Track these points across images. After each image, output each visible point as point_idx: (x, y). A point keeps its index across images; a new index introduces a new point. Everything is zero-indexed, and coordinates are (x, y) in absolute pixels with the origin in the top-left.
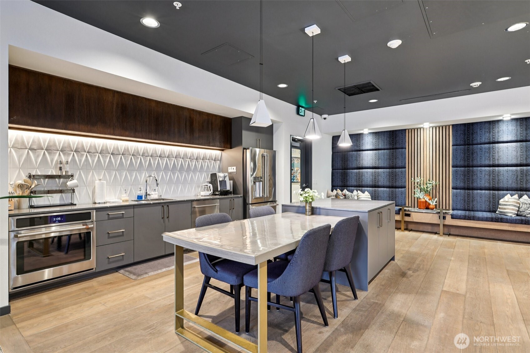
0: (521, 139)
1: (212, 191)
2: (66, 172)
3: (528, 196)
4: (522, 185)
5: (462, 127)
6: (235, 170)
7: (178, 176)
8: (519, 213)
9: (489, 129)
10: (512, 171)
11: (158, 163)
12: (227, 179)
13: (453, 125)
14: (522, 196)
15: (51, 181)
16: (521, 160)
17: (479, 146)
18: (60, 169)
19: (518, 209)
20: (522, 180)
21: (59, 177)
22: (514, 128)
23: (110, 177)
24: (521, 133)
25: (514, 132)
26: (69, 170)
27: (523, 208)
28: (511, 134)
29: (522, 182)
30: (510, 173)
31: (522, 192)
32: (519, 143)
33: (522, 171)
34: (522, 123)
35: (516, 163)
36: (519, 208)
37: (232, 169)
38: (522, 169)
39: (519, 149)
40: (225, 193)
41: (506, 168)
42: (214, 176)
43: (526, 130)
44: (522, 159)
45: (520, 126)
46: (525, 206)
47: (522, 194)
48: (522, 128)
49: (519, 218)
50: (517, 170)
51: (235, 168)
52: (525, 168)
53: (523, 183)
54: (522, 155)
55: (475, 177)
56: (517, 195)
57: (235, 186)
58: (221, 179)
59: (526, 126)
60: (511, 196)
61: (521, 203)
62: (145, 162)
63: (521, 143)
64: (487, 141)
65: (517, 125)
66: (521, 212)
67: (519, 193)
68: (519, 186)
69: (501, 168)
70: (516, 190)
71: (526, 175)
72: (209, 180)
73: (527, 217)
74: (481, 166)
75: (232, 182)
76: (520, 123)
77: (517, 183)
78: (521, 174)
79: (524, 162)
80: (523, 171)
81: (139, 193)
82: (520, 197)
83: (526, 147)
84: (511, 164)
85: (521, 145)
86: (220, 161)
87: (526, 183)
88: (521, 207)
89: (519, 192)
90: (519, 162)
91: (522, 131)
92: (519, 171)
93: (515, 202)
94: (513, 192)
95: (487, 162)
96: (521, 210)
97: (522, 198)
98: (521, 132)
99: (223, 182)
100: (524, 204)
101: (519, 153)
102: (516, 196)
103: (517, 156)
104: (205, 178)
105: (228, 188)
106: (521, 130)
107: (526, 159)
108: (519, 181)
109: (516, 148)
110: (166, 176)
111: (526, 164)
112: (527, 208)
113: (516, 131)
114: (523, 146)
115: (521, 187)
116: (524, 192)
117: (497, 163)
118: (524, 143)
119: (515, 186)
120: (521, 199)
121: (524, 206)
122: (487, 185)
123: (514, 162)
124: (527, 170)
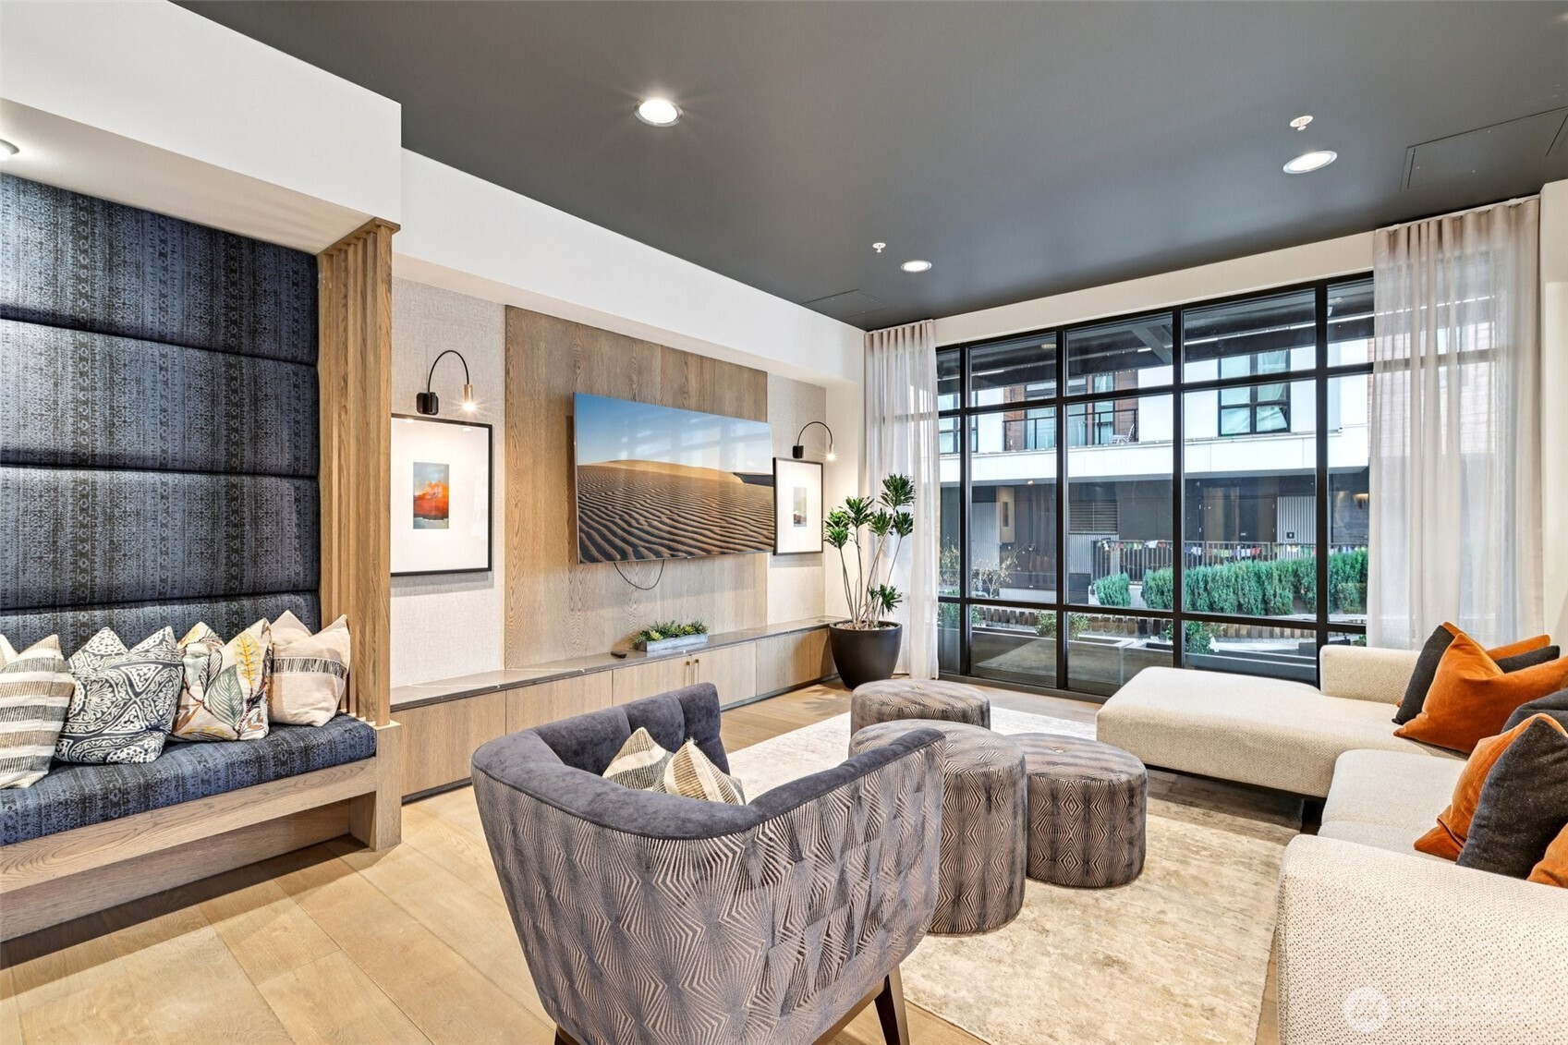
0: (83, 310)
3: (118, 633)
4: (83, 571)
8: (65, 750)
10: (22, 490)
14: (86, 639)
16: (83, 433)
19: (56, 726)
20: (88, 547)
22: (37, 236)
24: (79, 279)
25: (38, 258)
27: (90, 716)
28: (17, 269)
29: (83, 555)
30: (12, 507)
31: (83, 616)
32: (68, 332)
33: (85, 496)
34: (85, 223)
35: (51, 445)
36: (66, 720)
38: (85, 482)
39: (70, 369)
43: (110, 269)
44: (85, 425)
45: (78, 236)
46: (101, 702)
47: (84, 625)
48: (85, 252)
49: (63, 786)
50: (56, 489)
52: (101, 476)
53: (93, 562)
54: (85, 403)
56: (54, 638)
59: (111, 246)
60: (19, 649)
61: (78, 685)
63: (82, 337)
65: (56, 225)
66: (77, 740)
67: (70, 621)
68: (67, 580)
70: (51, 603)
71: (110, 518)
73: (116, 763)
76: (78, 222)
77: (54, 563)
78: (82, 510)
79: (101, 445)
80: (95, 496)
82: (74, 642)
83: (112, 363)
84: (18, 452)
85: (83, 345)
87: (110, 563)
88: (76, 707)
89: (69, 616)
90: (67, 443)
91: (85, 267)
92: (69, 493)
93: (37, 686)
94: (33, 619)
96: (77, 728)
97: (87, 647)
98: (83, 273)
100: (96, 686)
101: (67, 391)
102: (47, 649)
103: (56, 402)
106: (84, 260)
107: (110, 428)
108: (70, 552)
109: (52, 361)
111: (111, 456)
112: (115, 711)
113: (49, 260)
114: (94, 354)
115: (82, 585)
116: (98, 614)
118: (99, 341)
119: (41, 581)
120: (78, 659)
121: (95, 699)
123: (37, 437)
124: (115, 492)
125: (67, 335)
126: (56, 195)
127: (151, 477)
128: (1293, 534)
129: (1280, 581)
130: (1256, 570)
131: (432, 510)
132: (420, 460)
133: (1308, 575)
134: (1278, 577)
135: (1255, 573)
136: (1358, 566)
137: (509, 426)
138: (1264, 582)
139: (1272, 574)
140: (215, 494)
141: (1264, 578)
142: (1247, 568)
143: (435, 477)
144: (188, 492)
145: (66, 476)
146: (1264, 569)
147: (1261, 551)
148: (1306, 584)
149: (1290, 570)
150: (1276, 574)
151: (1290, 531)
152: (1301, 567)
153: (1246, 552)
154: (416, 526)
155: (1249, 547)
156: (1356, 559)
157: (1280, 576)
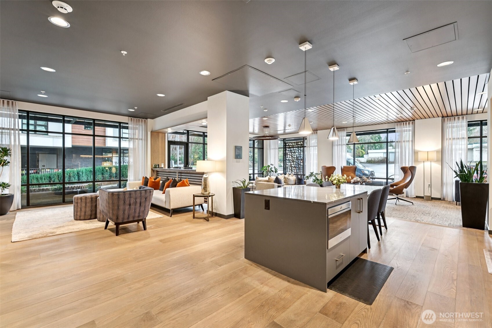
128: (45, 165)
129: (45, 180)
130: (36, 177)
133: (54, 177)
134: (44, 179)
135: (36, 178)
136: (69, 174)
138: (39, 181)
139: (42, 178)
141: (39, 179)
142: (33, 176)
146: (39, 176)
147: (37, 171)
148: (53, 180)
149: (48, 176)
150: (43, 178)
151: (44, 165)
152: (52, 175)
153: (31, 172)
155: (32, 170)
156: (68, 172)
157: (45, 178)
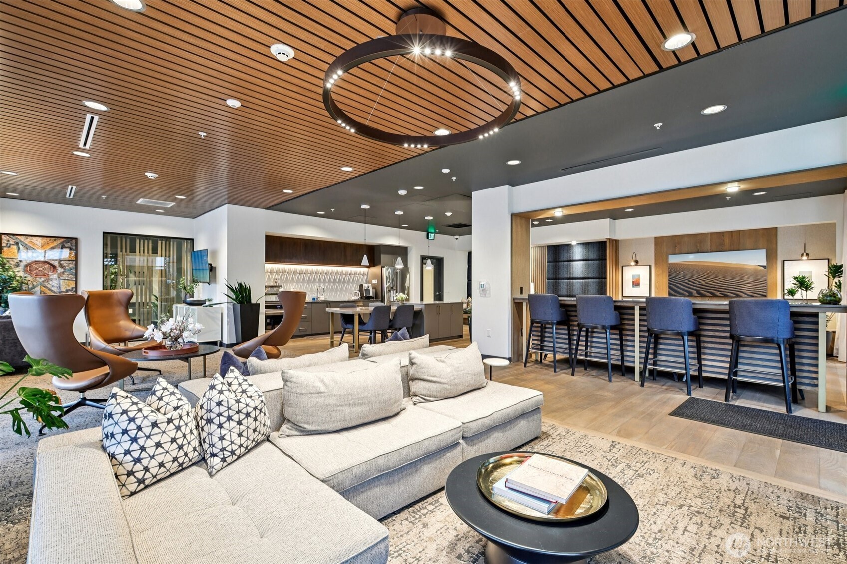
0: (586, 258)
1: (360, 296)
2: (278, 284)
5: (553, 248)
6: (376, 282)
7: (337, 286)
9: (568, 250)
10: (580, 282)
11: (325, 278)
12: (370, 288)
13: (547, 246)
15: (272, 288)
17: (562, 263)
18: (276, 282)
20: (586, 290)
21: (275, 286)
22: (582, 250)
23: (298, 286)
24: (585, 254)
25: (582, 253)
26: (279, 283)
30: (579, 284)
33: (586, 283)
37: (375, 282)
39: (584, 266)
40: (368, 298)
41: (577, 280)
42: (361, 286)
43: (588, 252)
44: (586, 274)
48: (586, 250)
51: (376, 280)
54: (586, 271)
55: (559, 287)
57: (376, 294)
58: (366, 289)
62: (317, 277)
64: (567, 259)
65: (583, 248)
69: (574, 280)
72: (358, 289)
74: (563, 279)
75: (374, 290)
77: (583, 292)
78: (585, 285)
79: (587, 276)
81: (314, 296)
83: (589, 265)
85: (586, 263)
86: (367, 275)
90: (584, 276)
91: (586, 252)
92: (584, 283)
95: (566, 276)
99: (368, 290)
101: (584, 269)
103: (583, 271)
104: (355, 289)
105: (371, 294)
108: (584, 290)
110: (330, 286)
117: (572, 276)
118: (587, 261)
122: (566, 293)
123: (581, 276)
124: (589, 282)
125: (584, 262)
126: (581, 244)
127: (593, 280)
131: (636, 284)
132: (634, 274)
137: (656, 264)
140: (599, 282)
143: (637, 278)
144: (596, 282)
145: (584, 280)
154: (633, 287)
